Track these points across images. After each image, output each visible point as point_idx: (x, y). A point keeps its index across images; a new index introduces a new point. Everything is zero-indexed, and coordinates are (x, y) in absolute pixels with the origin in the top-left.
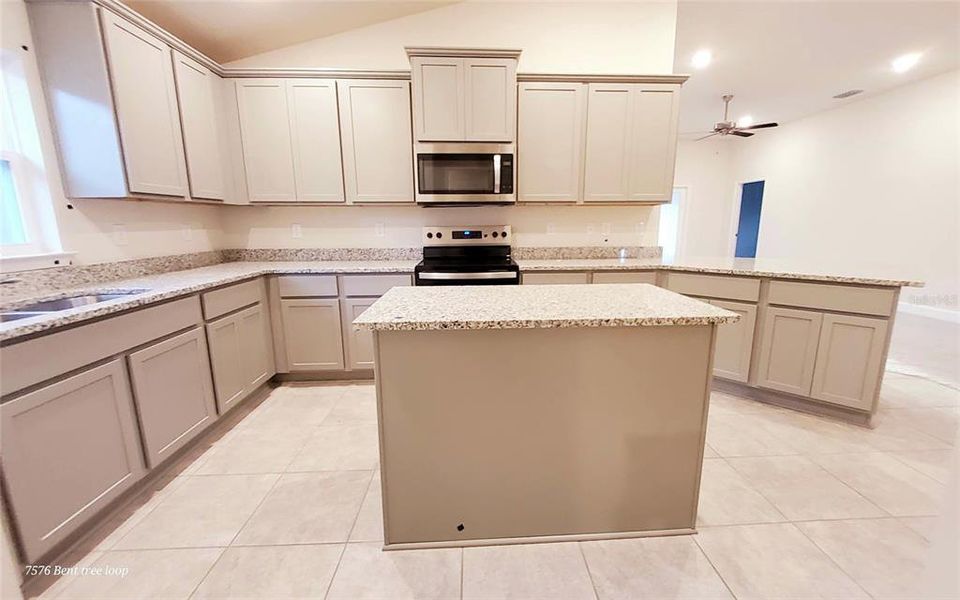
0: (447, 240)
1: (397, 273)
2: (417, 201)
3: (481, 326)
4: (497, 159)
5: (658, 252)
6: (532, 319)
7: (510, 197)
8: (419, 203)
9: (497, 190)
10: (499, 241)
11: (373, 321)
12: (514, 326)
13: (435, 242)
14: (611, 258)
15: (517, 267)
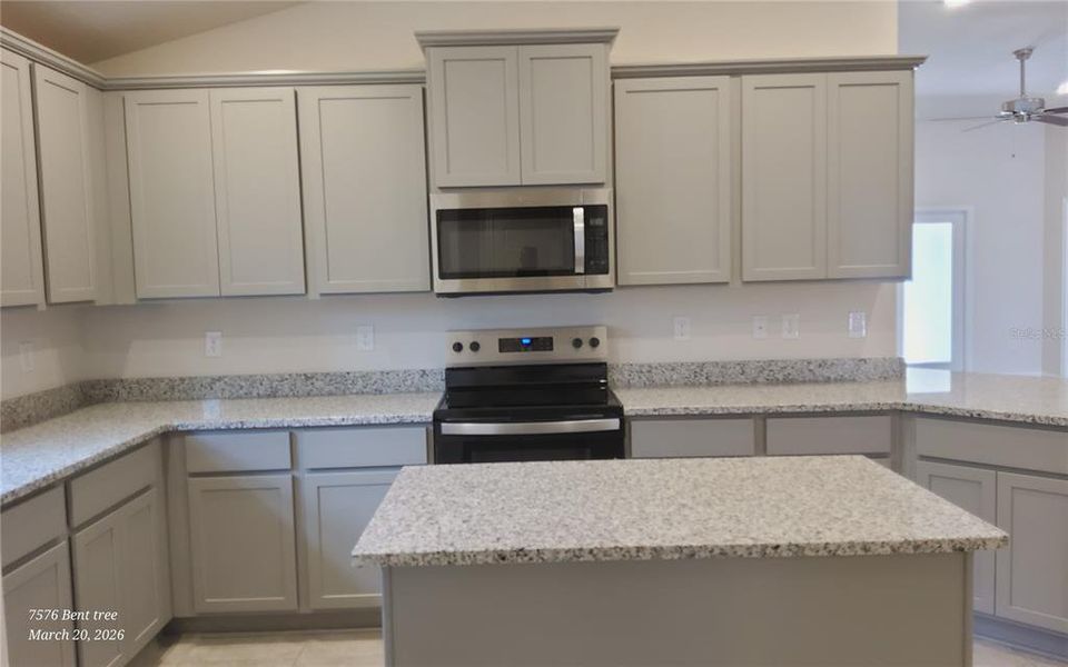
0: (491, 355)
1: (401, 424)
2: (436, 291)
3: (562, 556)
4: (579, 213)
5: (896, 371)
6: (647, 543)
7: (603, 281)
8: (440, 295)
9: (580, 268)
10: (585, 354)
11: (383, 551)
12: (616, 556)
13: (466, 358)
14: (804, 382)
15: (621, 409)
